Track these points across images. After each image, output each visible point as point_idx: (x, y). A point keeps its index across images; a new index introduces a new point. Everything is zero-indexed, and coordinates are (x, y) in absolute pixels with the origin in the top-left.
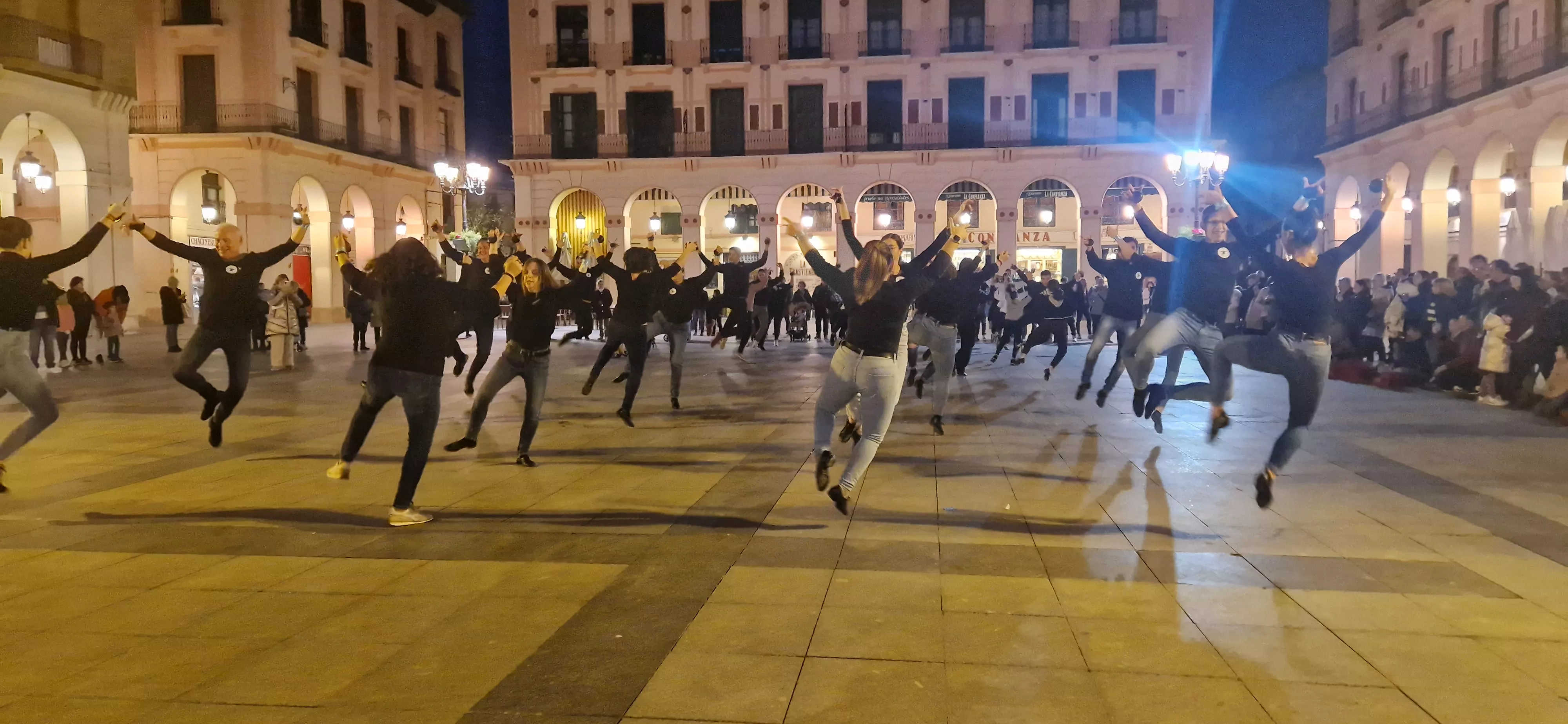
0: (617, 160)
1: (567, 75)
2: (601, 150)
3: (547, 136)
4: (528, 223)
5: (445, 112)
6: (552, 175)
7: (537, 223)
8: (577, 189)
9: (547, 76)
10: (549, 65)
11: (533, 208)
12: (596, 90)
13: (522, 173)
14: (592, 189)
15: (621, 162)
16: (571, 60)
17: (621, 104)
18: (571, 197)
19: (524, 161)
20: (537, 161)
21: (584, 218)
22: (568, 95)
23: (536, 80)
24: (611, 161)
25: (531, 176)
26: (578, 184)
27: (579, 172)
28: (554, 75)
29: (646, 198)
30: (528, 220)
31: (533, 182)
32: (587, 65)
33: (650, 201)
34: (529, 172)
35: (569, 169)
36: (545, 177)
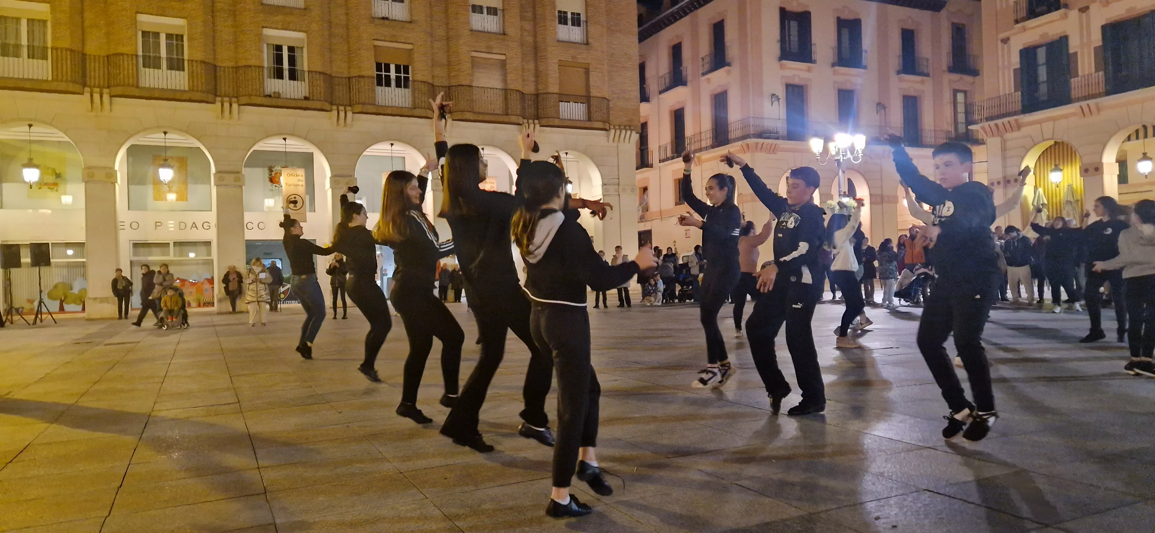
0: (1092, 102)
1: (1039, 26)
2: (1074, 94)
3: (1016, 93)
4: (999, 183)
5: (965, 92)
6: (1025, 130)
7: (1009, 182)
8: (1052, 142)
9: (1016, 34)
10: (1017, 22)
11: (1004, 167)
12: (1068, 33)
13: (993, 135)
14: (1065, 139)
15: (1097, 105)
16: (1038, 10)
17: (1097, 38)
18: (1049, 150)
19: (992, 123)
20: (1006, 120)
21: (1061, 170)
22: (1040, 46)
23: (1005, 41)
24: (1084, 104)
25: (1002, 136)
26: (1051, 137)
27: (1051, 124)
28: (1024, 29)
29: (1137, 138)
30: (999, 180)
31: (1004, 142)
32: (1058, 8)
33: (1141, 141)
34: (998, 132)
35: (1040, 122)
36: (1015, 134)
